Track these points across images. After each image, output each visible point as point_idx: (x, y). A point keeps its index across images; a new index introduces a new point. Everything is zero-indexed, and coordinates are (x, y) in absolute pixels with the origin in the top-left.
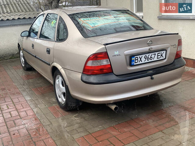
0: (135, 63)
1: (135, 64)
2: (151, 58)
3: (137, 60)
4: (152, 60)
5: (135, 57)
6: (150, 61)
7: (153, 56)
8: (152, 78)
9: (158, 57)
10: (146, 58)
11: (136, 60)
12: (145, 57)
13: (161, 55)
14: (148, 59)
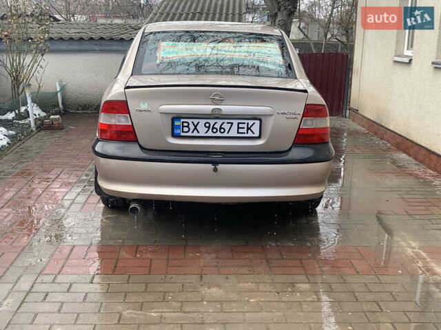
0: (183, 132)
1: (182, 134)
2: (222, 130)
3: (188, 126)
4: (225, 134)
5: (182, 120)
6: (219, 134)
7: (226, 126)
8: (215, 170)
9: (240, 131)
10: (209, 127)
11: (183, 126)
12: (207, 125)
13: (249, 129)
14: (215, 130)
